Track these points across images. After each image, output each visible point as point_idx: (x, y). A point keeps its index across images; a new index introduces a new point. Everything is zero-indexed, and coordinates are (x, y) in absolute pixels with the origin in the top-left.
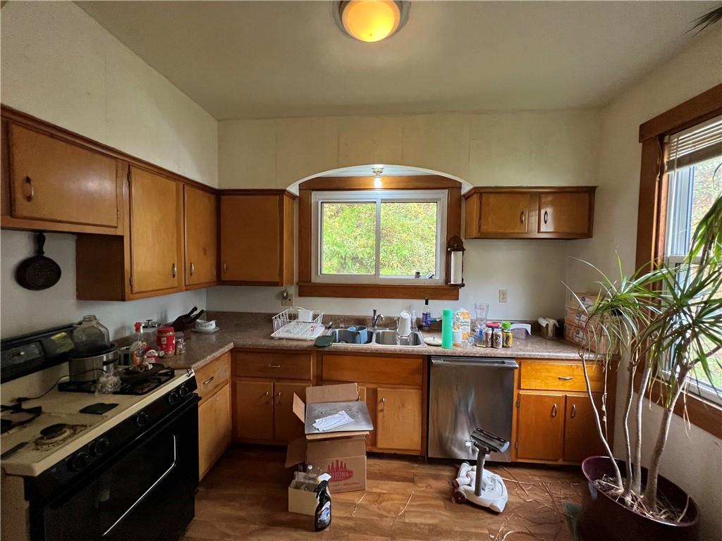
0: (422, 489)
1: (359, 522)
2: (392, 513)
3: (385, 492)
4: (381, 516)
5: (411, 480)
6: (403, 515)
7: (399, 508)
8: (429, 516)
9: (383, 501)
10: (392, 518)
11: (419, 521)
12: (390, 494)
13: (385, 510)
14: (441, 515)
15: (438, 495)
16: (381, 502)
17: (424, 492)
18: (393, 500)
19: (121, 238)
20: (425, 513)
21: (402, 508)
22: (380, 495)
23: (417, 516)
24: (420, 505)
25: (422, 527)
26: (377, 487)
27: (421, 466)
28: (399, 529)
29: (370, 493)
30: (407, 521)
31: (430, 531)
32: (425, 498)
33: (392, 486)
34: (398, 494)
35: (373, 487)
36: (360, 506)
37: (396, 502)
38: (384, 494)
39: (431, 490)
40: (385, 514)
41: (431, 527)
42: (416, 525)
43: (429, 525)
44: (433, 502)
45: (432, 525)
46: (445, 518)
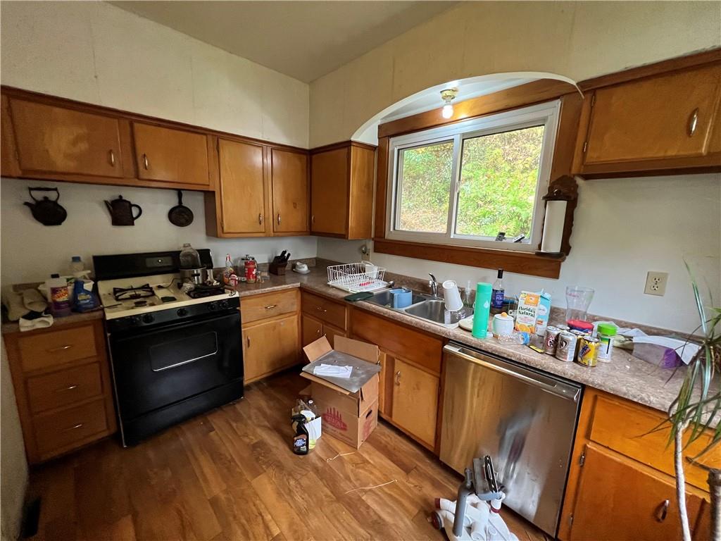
0: (409, 485)
1: (327, 469)
2: (359, 482)
3: (372, 462)
4: (348, 478)
5: (407, 470)
6: (366, 492)
7: (369, 484)
8: (390, 511)
9: (363, 468)
10: (355, 486)
11: (375, 506)
12: (375, 467)
13: (355, 475)
14: (402, 520)
15: (419, 501)
16: (359, 468)
17: (409, 489)
18: (371, 473)
19: (214, 192)
20: (388, 506)
21: (371, 485)
22: (365, 461)
23: (376, 501)
24: (390, 496)
25: (372, 514)
26: (370, 454)
27: (433, 465)
28: (350, 499)
29: (358, 454)
30: (363, 498)
31: (375, 522)
32: (403, 494)
33: (383, 462)
34: (381, 472)
35: (367, 452)
36: (340, 459)
37: (372, 477)
38: (369, 463)
39: (417, 492)
40: (352, 478)
41: (379, 521)
42: (368, 507)
43: (380, 517)
44: (407, 504)
45: (384, 520)
46: (401, 525)
